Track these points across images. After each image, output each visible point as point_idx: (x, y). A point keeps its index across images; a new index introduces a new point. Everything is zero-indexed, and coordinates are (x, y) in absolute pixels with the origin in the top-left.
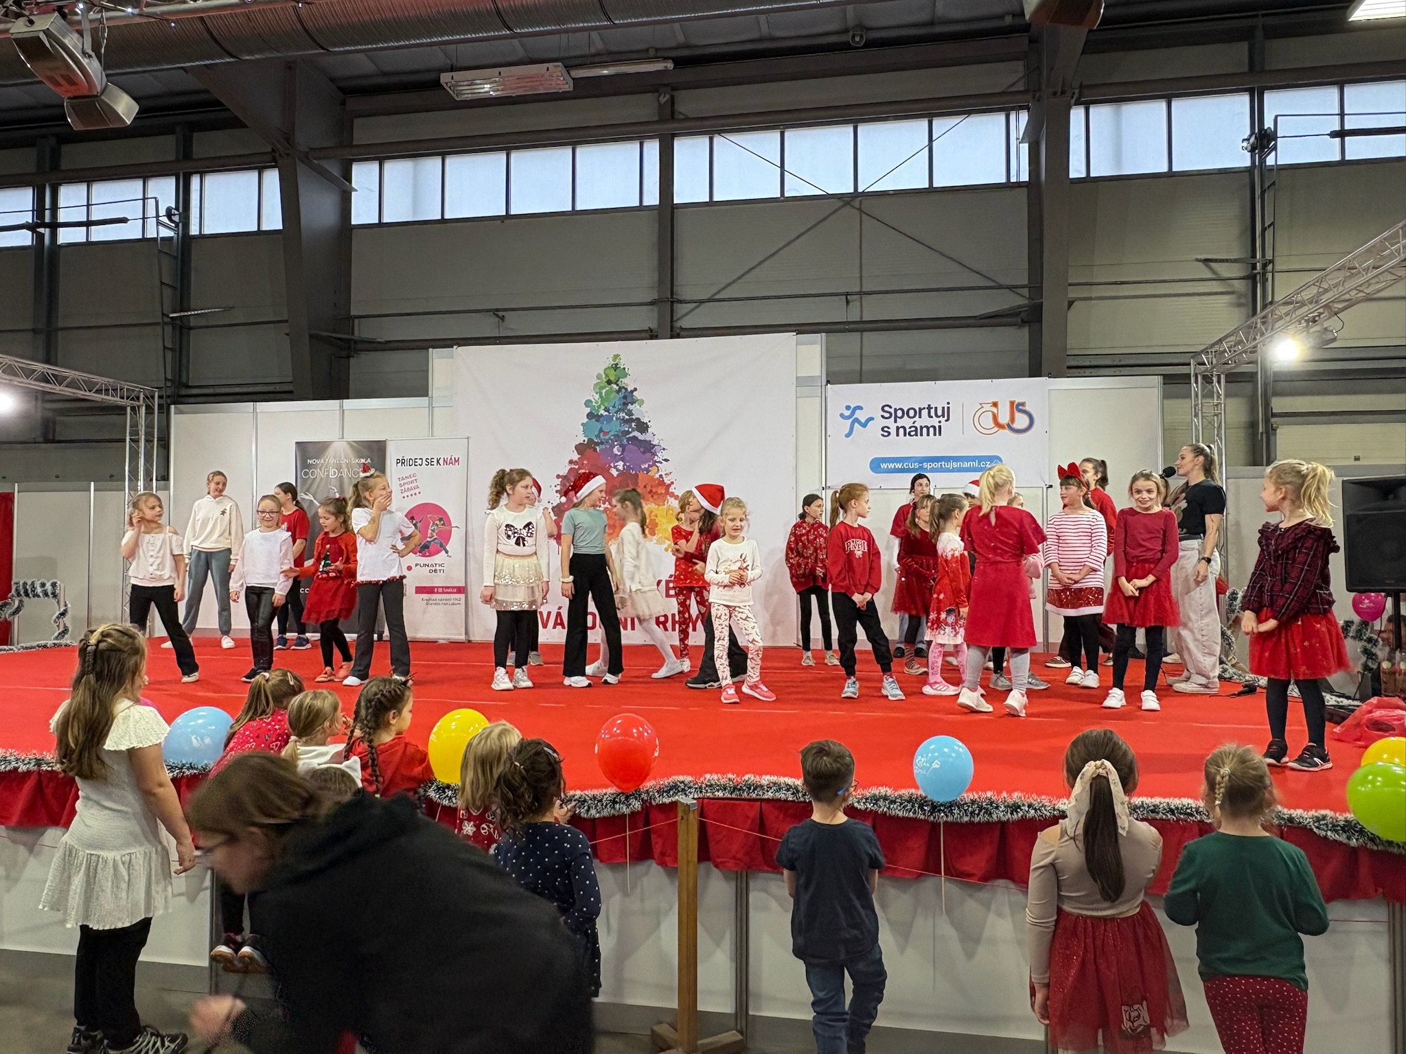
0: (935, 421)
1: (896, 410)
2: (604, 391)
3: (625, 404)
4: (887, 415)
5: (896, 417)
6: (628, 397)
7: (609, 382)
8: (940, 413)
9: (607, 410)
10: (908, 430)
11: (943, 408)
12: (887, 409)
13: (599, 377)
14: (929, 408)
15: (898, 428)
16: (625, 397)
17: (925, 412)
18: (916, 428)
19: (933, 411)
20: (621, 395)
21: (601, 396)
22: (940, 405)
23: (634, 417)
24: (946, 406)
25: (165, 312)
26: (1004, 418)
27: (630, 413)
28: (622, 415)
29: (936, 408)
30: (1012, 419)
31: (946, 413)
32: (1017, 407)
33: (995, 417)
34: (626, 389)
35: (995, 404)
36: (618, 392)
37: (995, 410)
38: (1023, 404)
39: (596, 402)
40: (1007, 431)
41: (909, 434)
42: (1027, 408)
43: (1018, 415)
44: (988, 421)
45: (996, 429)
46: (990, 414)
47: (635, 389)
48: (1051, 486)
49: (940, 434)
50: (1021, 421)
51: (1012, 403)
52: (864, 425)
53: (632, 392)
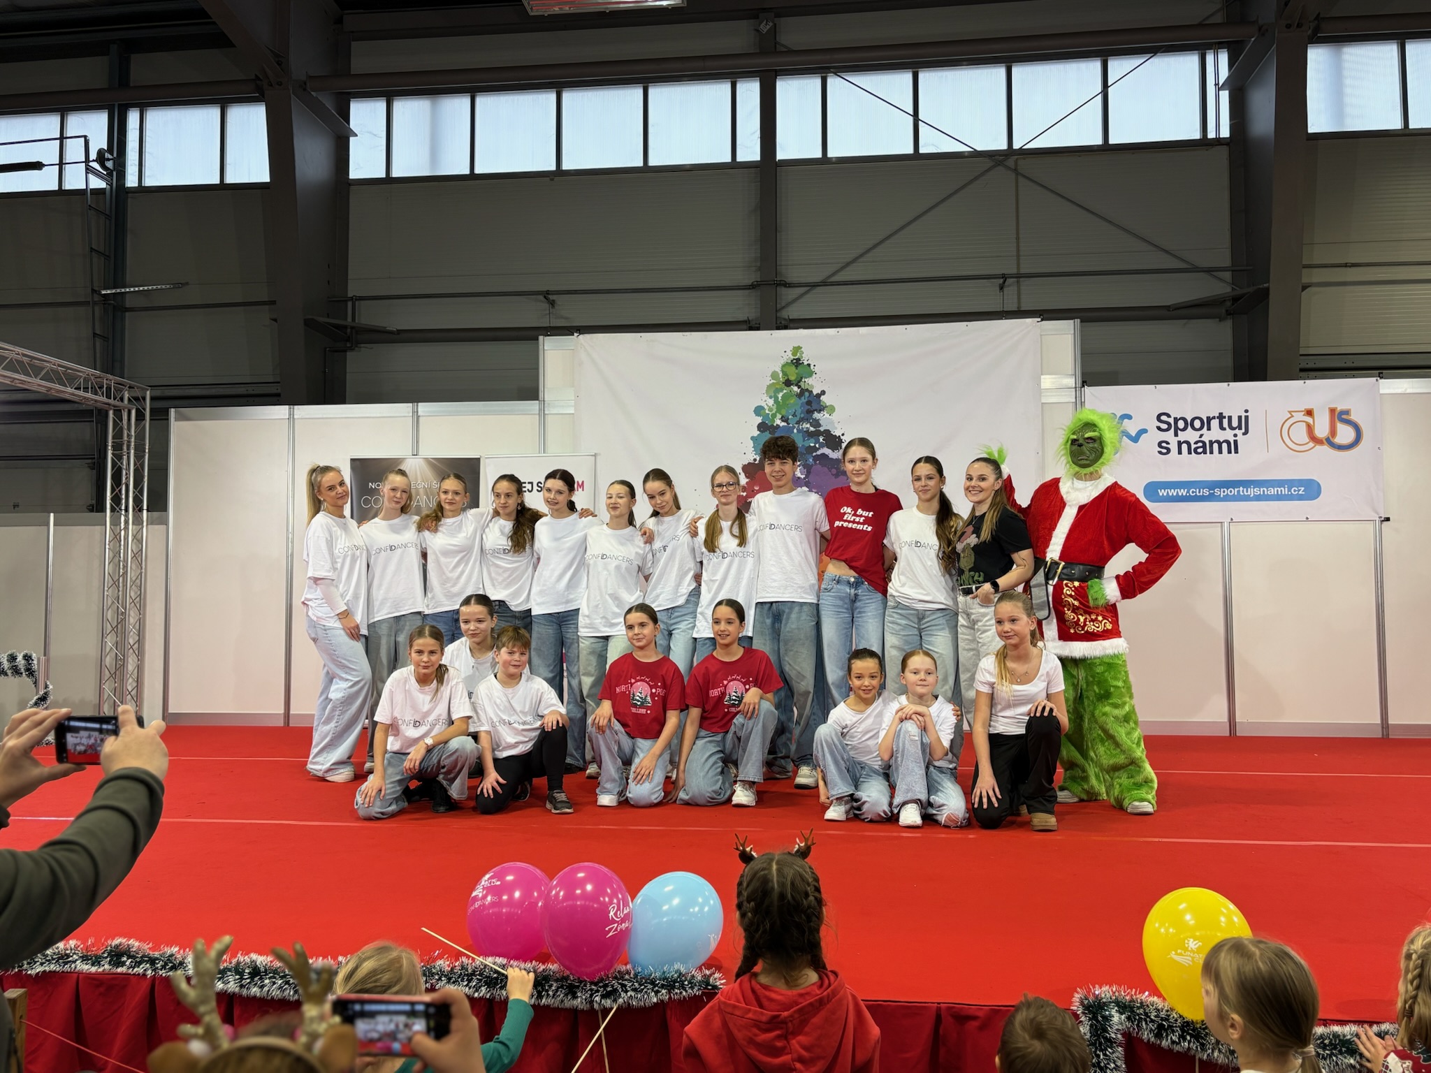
0: (1228, 435)
1: (1176, 420)
2: (780, 395)
3: (810, 412)
4: (1164, 426)
5: (1177, 429)
6: (813, 403)
7: (788, 383)
8: (1235, 424)
9: (784, 419)
10: (1193, 446)
11: (1240, 418)
12: (1164, 418)
13: (774, 375)
14: (1221, 417)
15: (1180, 444)
16: (809, 403)
17: (1215, 423)
18: (1204, 443)
19: (1225, 422)
20: (804, 400)
21: (776, 401)
22: (1235, 412)
23: (822, 429)
24: (1243, 414)
25: (96, 289)
26: (1322, 430)
27: (816, 423)
28: (806, 426)
29: (1230, 418)
30: (1333, 432)
31: (1244, 424)
32: (1339, 416)
33: (1310, 429)
34: (811, 392)
35: (1309, 413)
36: (800, 395)
37: (1309, 420)
38: (1347, 412)
39: (770, 410)
40: (1326, 448)
41: (1196, 452)
42: (1353, 417)
43: (1341, 427)
44: (1300, 434)
45: (1311, 444)
46: (1303, 427)
47: (823, 393)
48: (1388, 519)
49: (1236, 452)
50: (1345, 434)
51: (1332, 411)
52: (1135, 439)
53: (819, 396)
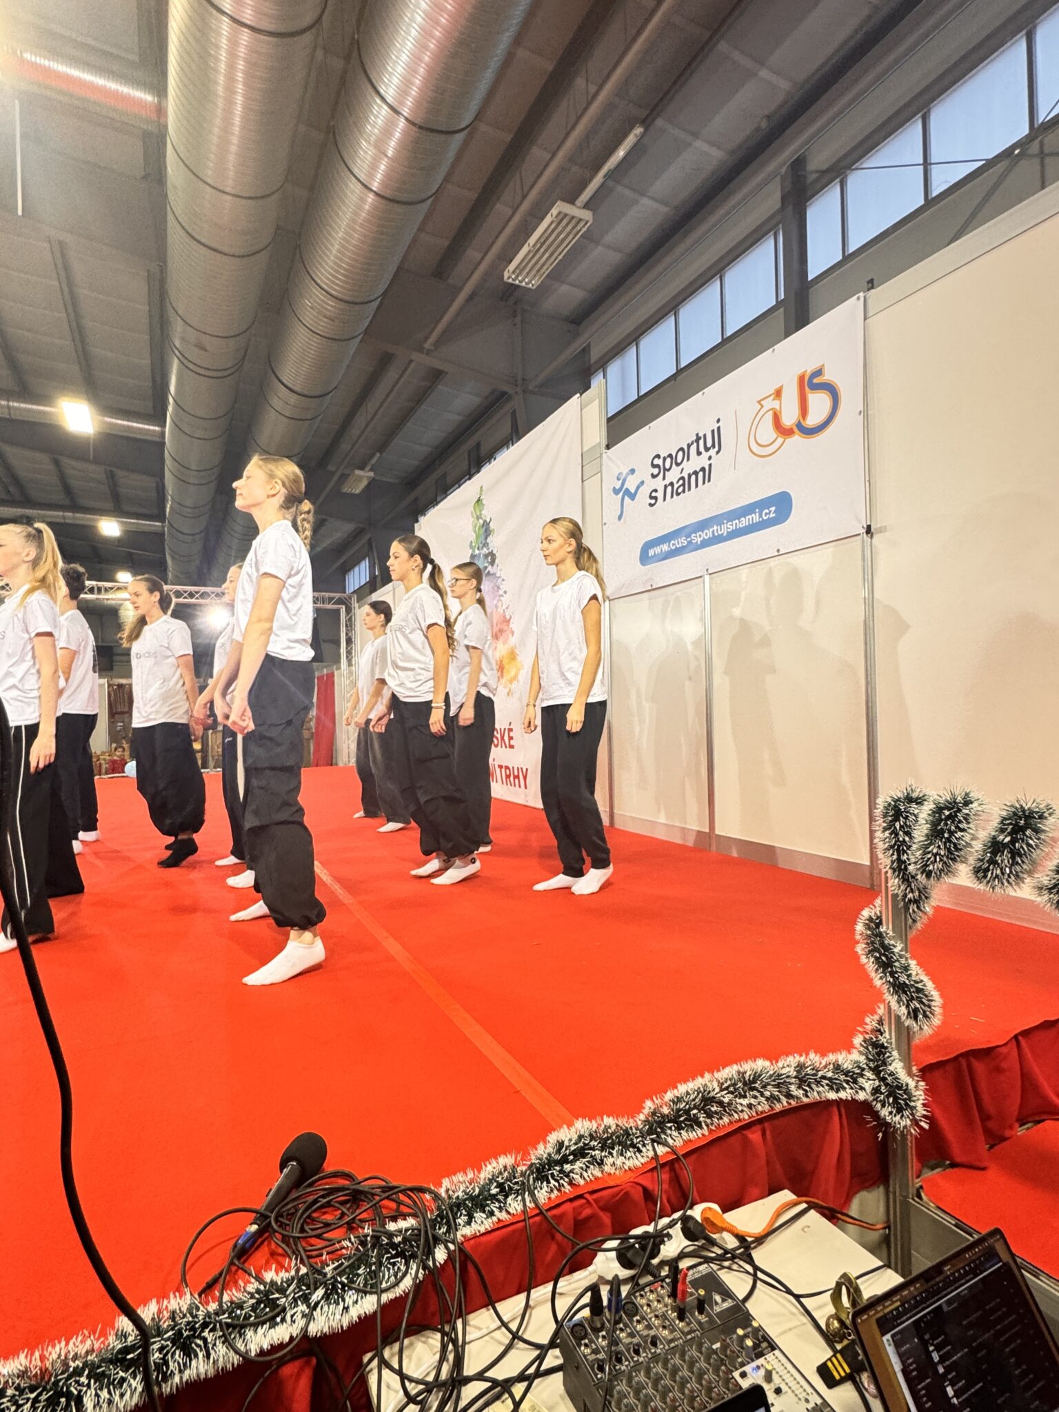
0: (703, 461)
1: (665, 459)
2: (476, 529)
3: (486, 538)
4: (656, 471)
5: (665, 470)
7: (478, 518)
8: (709, 444)
10: (676, 486)
11: (713, 431)
12: (656, 461)
13: (472, 514)
14: (697, 439)
15: (666, 487)
16: (486, 531)
17: (693, 449)
18: (683, 478)
19: (702, 443)
20: (484, 529)
21: (475, 534)
23: (490, 551)
24: (715, 427)
26: (791, 415)
27: (488, 546)
28: (485, 550)
29: (704, 435)
30: (804, 410)
31: (716, 439)
32: (810, 383)
33: (777, 419)
34: (486, 522)
35: (776, 395)
36: (482, 526)
37: (777, 405)
38: (819, 372)
40: (797, 438)
41: (677, 493)
42: (827, 377)
43: (812, 398)
44: (767, 432)
45: (779, 441)
46: (770, 417)
47: (490, 520)
49: (710, 479)
50: (819, 408)
51: (802, 378)
52: (633, 497)
53: (489, 523)
